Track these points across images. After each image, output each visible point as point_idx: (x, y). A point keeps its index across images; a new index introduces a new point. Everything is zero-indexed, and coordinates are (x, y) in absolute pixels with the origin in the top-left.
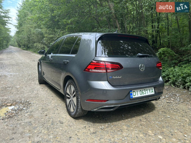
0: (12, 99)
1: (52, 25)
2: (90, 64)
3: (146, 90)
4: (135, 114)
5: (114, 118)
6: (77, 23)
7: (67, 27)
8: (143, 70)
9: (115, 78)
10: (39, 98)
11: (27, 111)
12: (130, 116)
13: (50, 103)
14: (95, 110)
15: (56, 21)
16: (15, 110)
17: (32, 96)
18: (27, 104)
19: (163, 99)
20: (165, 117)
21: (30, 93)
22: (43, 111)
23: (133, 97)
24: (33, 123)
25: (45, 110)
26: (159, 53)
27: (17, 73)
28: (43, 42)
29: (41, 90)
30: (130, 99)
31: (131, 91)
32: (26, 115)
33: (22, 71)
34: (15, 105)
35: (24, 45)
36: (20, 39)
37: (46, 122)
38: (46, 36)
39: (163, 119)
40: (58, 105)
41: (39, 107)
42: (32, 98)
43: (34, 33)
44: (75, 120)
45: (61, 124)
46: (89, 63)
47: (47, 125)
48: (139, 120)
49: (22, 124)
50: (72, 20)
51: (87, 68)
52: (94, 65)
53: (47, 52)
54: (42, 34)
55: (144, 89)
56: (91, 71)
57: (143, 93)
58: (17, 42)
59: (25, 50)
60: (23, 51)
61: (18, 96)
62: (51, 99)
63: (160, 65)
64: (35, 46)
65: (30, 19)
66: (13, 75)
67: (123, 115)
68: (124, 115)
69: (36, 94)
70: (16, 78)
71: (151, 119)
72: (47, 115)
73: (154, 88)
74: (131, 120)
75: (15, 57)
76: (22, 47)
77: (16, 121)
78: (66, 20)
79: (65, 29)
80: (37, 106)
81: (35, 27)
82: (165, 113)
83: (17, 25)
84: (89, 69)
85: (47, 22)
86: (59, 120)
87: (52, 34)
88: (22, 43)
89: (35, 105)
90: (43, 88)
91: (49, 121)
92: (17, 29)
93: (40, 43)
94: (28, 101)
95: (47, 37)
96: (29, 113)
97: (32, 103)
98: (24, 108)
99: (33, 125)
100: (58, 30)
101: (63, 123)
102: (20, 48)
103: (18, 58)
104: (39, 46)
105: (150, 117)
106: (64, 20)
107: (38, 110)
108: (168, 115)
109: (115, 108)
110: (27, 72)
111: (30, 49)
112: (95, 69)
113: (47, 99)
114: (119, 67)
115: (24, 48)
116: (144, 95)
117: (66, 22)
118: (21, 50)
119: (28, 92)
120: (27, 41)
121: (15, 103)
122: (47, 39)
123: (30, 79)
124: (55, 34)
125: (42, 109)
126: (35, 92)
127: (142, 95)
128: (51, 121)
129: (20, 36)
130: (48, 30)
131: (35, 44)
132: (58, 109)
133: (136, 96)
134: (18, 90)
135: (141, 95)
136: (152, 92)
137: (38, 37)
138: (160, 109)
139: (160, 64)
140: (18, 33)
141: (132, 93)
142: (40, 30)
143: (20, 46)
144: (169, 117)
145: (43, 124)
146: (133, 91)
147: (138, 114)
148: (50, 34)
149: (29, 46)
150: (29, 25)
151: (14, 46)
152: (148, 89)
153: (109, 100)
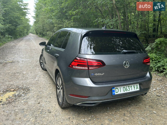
0: (16, 85)
1: (61, 16)
2: (73, 61)
3: (130, 87)
4: (121, 107)
5: (99, 110)
6: (81, 14)
7: (72, 18)
8: (128, 67)
9: (97, 75)
10: (38, 85)
11: (25, 98)
12: (115, 109)
13: (46, 90)
14: (78, 104)
15: (64, 12)
16: (16, 96)
17: (33, 82)
18: (27, 90)
19: (153, 91)
20: (152, 112)
21: (32, 80)
22: (37, 99)
23: (116, 94)
24: (25, 110)
25: (40, 97)
26: (155, 43)
27: (28, 59)
28: (54, 31)
29: (42, 76)
30: (112, 96)
31: (114, 88)
32: (22, 102)
33: (33, 57)
34: (17, 90)
35: (40, 33)
36: (37, 28)
37: (37, 110)
38: (55, 25)
39: (148, 114)
40: (52, 93)
41: (35, 93)
42: (32, 85)
43: (47, 23)
44: (62, 110)
45: (49, 114)
46: (73, 59)
47: (37, 113)
48: (123, 114)
49: (16, 111)
50: (76, 11)
51: (71, 64)
52: (77, 62)
53: (47, 44)
54: (53, 24)
55: (127, 86)
56: (74, 68)
57: (127, 90)
58: (35, 30)
59: (41, 37)
60: (39, 38)
61: (22, 82)
62: (48, 86)
63: (149, 61)
64: (48, 34)
65: (44, 11)
66: (25, 61)
67: (108, 108)
68: (110, 108)
69: (36, 81)
70: (26, 64)
71: (136, 114)
72: (39, 103)
73: (140, 84)
74: (114, 114)
75: (32, 43)
76: (39, 34)
77: (12, 107)
78: (71, 12)
79: (71, 19)
80: (34, 93)
81: (48, 18)
82: (152, 108)
83: (34, 16)
84: (72, 66)
85: (57, 13)
86: (48, 109)
87: (61, 24)
88: (38, 31)
89: (33, 91)
90: (44, 75)
91: (40, 109)
92: (35, 19)
93: (51, 31)
94: (28, 87)
95: (56, 27)
96: (25, 100)
97: (31, 90)
98: (23, 95)
99: (25, 113)
100: (66, 20)
101: (50, 112)
102: (37, 35)
103: (33, 45)
104: (51, 34)
105: (135, 112)
106: (70, 12)
107: (34, 97)
108: (155, 110)
109: (97, 103)
110: (36, 58)
111: (44, 37)
112: (78, 65)
113: (44, 87)
114: (102, 64)
115: (40, 36)
116: (128, 91)
117: (71, 13)
118: (38, 37)
119: (31, 79)
120: (42, 29)
121: (17, 89)
122: (57, 29)
123: (36, 65)
124: (63, 24)
125: (38, 96)
126: (37, 79)
127: (126, 92)
128: (41, 110)
129: (37, 25)
130: (57, 20)
131: (48, 33)
132: (51, 96)
133: (119, 93)
134: (24, 76)
135: (124, 91)
136: (137, 88)
137: (50, 26)
138: (148, 103)
139: (148, 59)
140: (35, 23)
141: (114, 90)
142: (51, 20)
143: (37, 34)
144: (155, 113)
145: (33, 112)
146: (115, 88)
147: (124, 106)
148: (59, 24)
149: (43, 34)
150: (42, 16)
151: (33, 34)
152: (132, 86)
153: (90, 97)
